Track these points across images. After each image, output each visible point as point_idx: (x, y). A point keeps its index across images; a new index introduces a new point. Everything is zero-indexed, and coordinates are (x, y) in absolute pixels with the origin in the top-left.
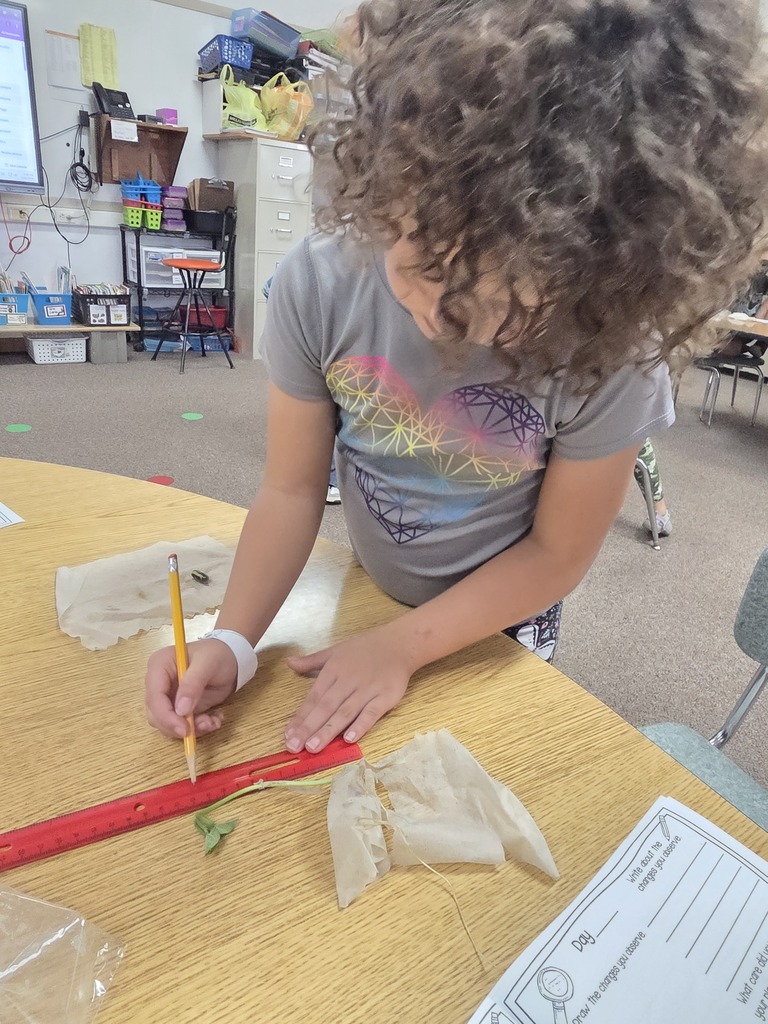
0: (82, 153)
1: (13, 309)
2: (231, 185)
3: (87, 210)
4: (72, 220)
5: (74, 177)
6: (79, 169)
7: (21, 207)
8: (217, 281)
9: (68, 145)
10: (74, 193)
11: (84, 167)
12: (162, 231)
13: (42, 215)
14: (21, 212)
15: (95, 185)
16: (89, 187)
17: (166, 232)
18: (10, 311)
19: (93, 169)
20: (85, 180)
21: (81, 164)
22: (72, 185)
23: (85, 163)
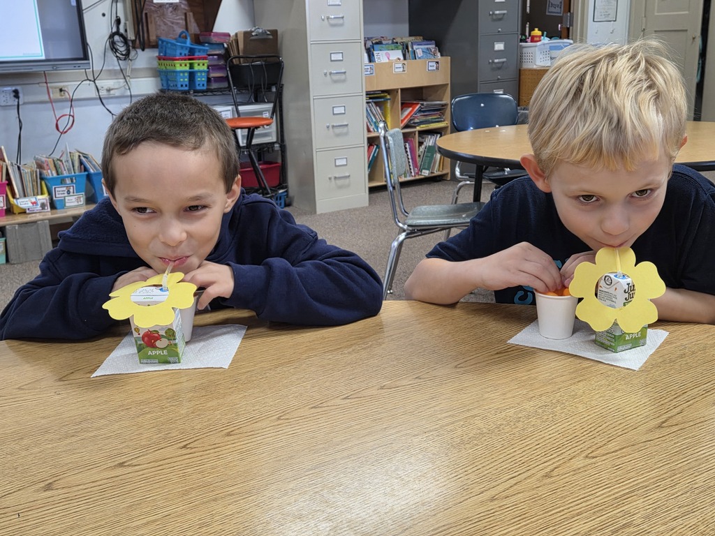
0: (118, 21)
1: (71, 190)
2: (274, 33)
3: (128, 79)
4: (112, 92)
5: (113, 46)
6: (117, 38)
7: (61, 85)
8: (267, 135)
9: (104, 15)
10: (113, 63)
11: (121, 35)
12: (208, 90)
13: (87, 90)
14: (61, 90)
15: (133, 53)
16: (127, 55)
17: (212, 91)
18: (69, 192)
19: (131, 36)
20: (122, 48)
21: (117, 33)
22: (110, 54)
23: (122, 30)
